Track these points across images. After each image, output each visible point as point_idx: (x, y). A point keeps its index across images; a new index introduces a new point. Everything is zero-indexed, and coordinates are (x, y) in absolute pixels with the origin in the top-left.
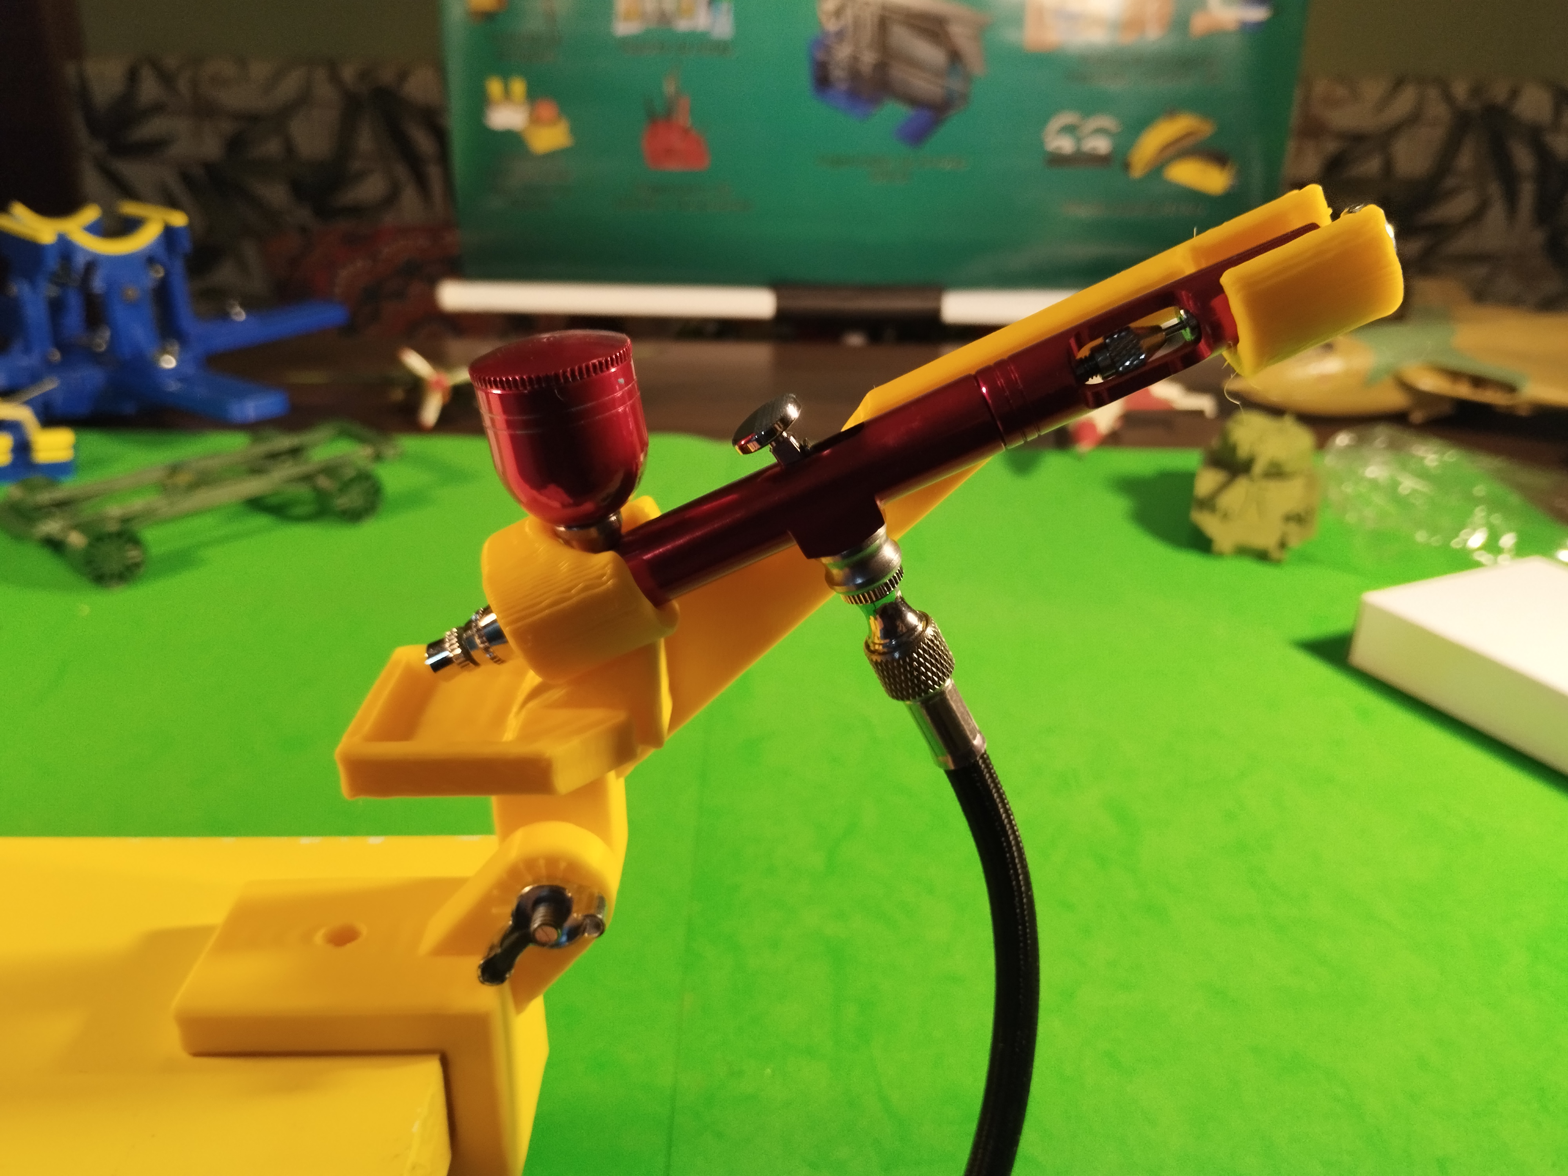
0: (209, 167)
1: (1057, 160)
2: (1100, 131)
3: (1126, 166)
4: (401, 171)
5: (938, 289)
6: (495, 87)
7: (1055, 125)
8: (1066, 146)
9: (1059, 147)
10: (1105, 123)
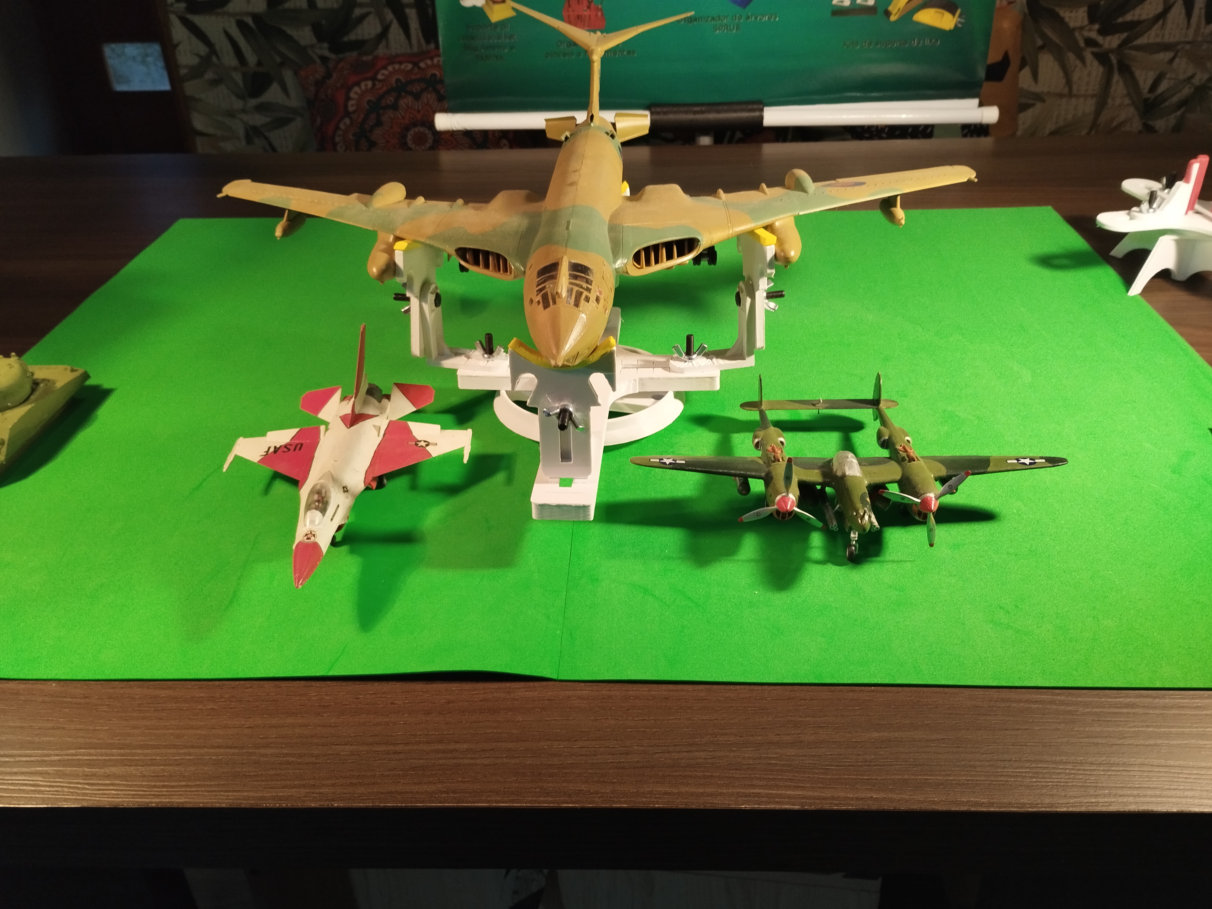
0: (256, 17)
1: (839, 11)
3: (888, 13)
4: (390, 16)
5: (760, 104)
8: (846, 1)
9: (842, 1)
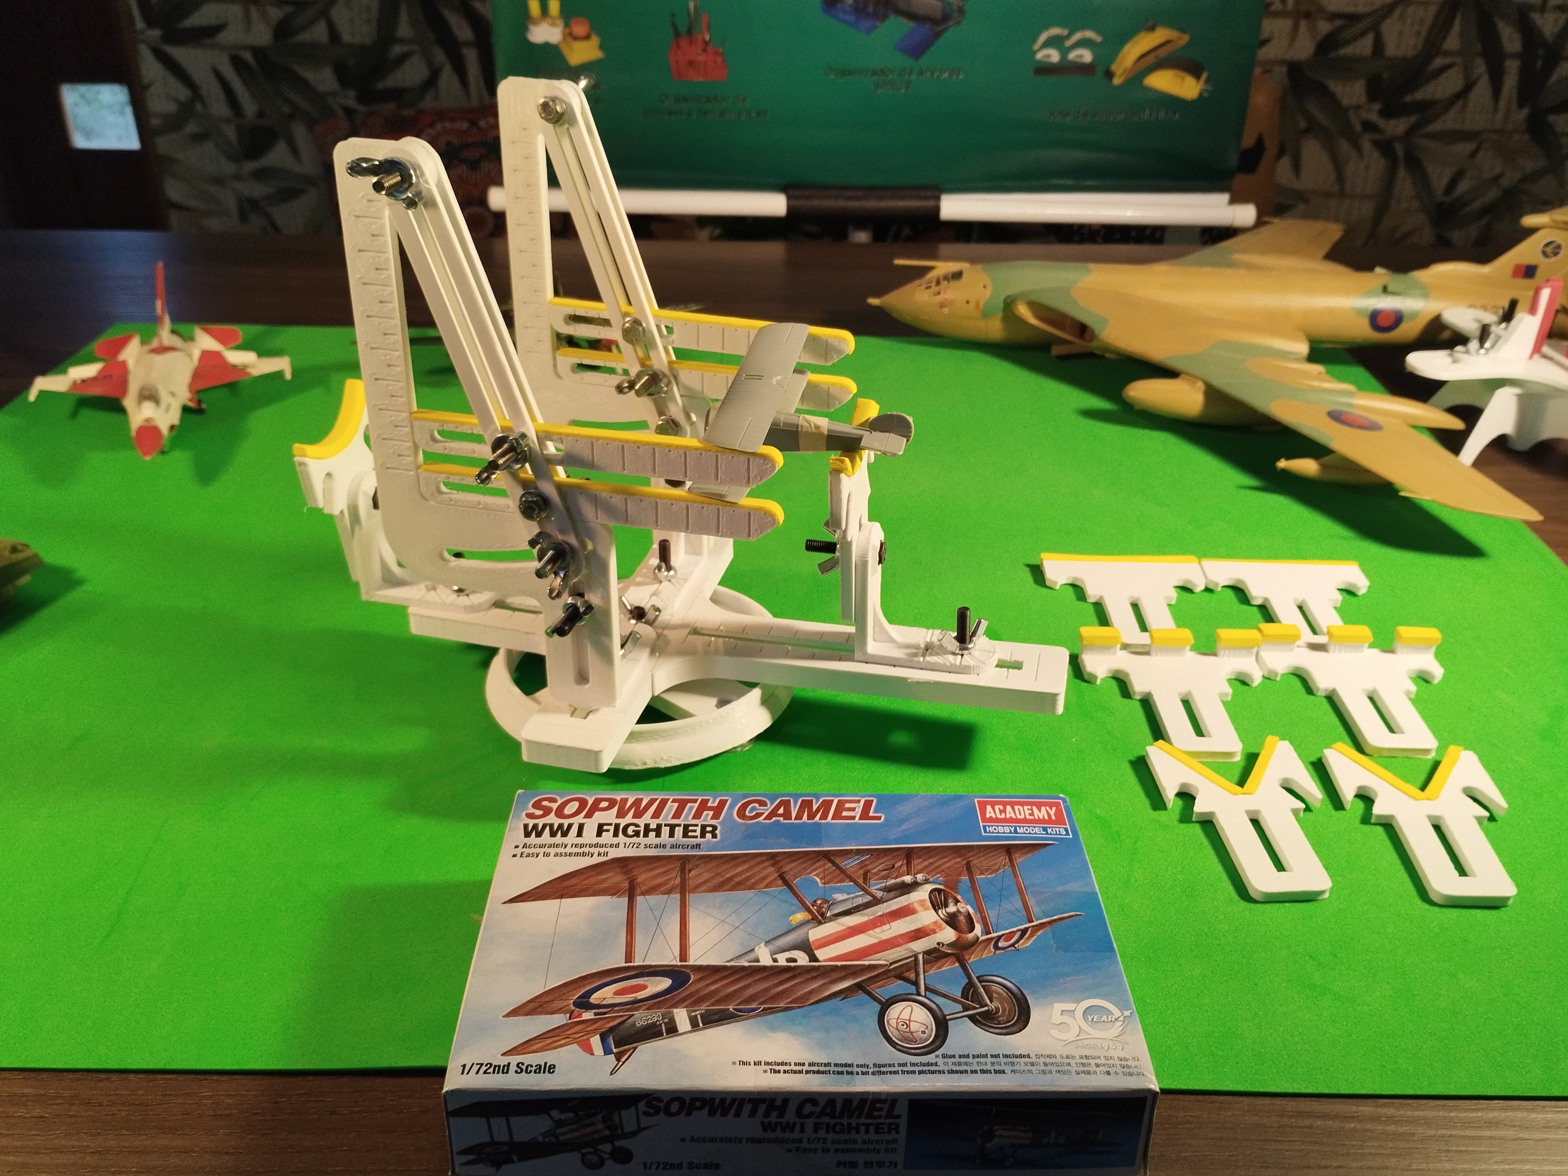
0: (257, 52)
1: (1045, 70)
2: (1084, 43)
3: (1109, 75)
4: (440, 56)
5: (937, 191)
6: (534, 5)
7: (1043, 37)
8: (1054, 56)
9: (1049, 56)
10: (1090, 34)
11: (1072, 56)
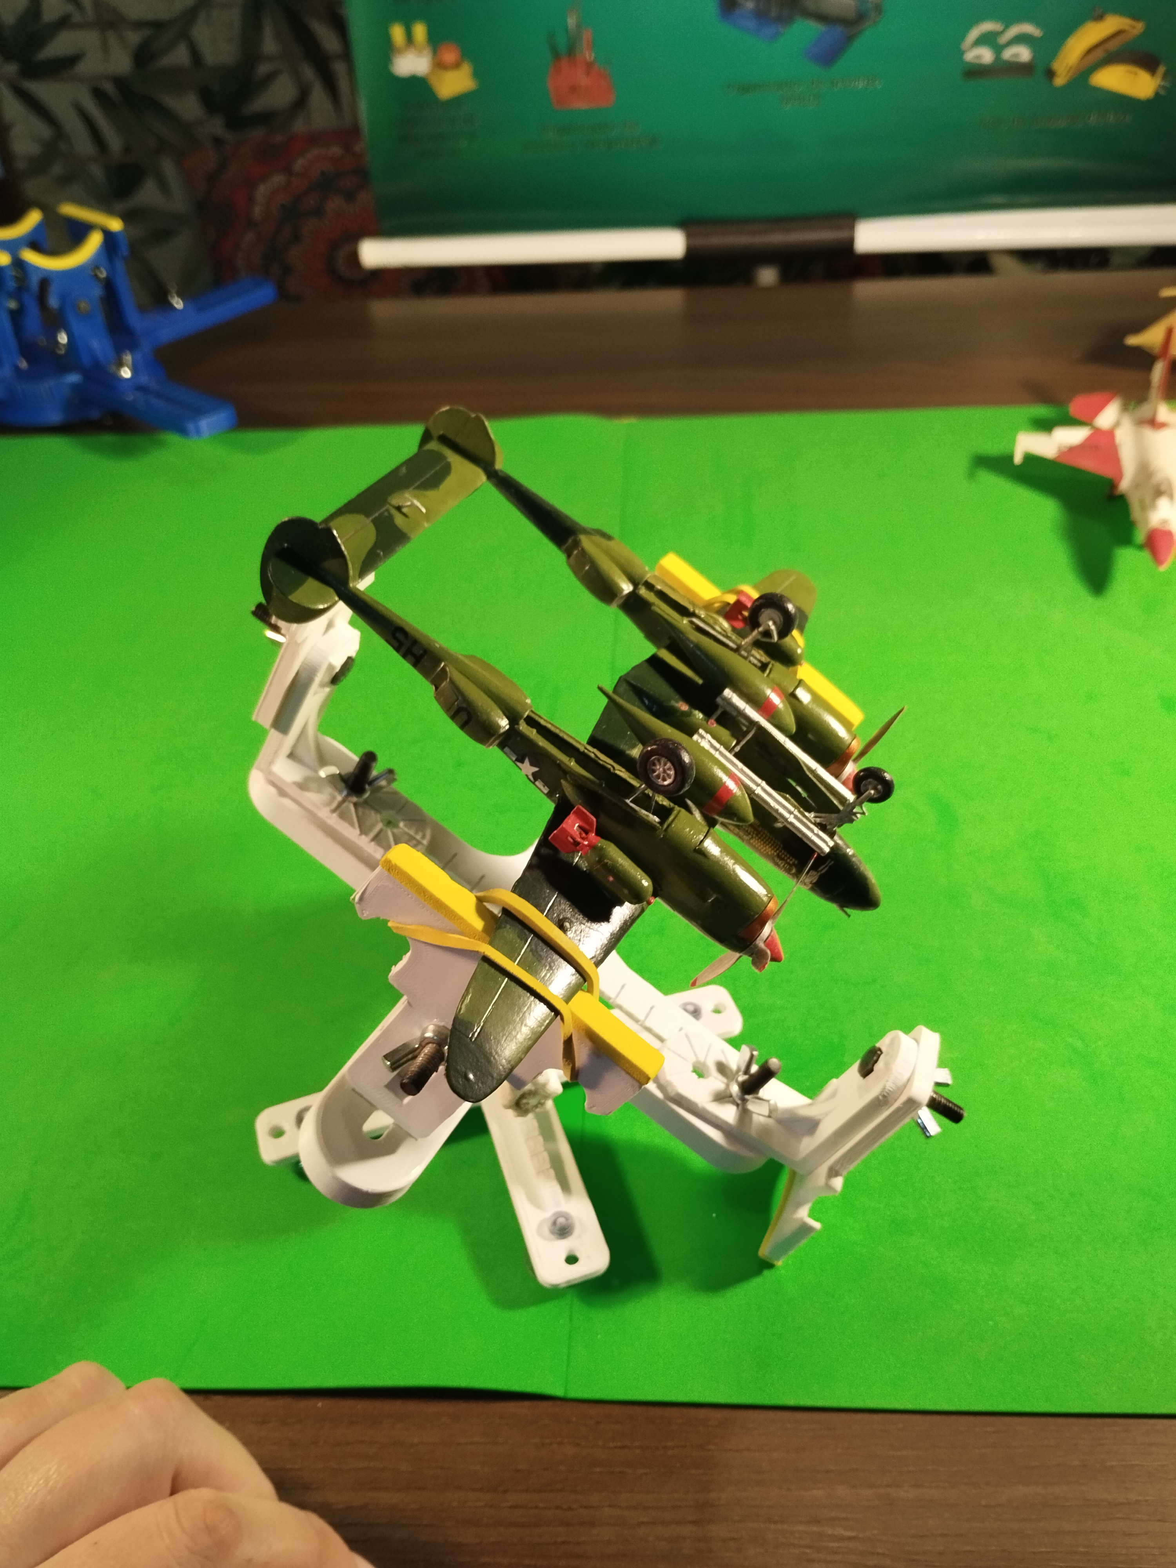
0: (119, 82)
1: (975, 72)
2: (1021, 39)
3: (1050, 74)
4: (309, 73)
5: (851, 219)
6: (397, 33)
7: (974, 33)
8: (986, 55)
9: (978, 57)
10: (1028, 28)
11: (1008, 54)
